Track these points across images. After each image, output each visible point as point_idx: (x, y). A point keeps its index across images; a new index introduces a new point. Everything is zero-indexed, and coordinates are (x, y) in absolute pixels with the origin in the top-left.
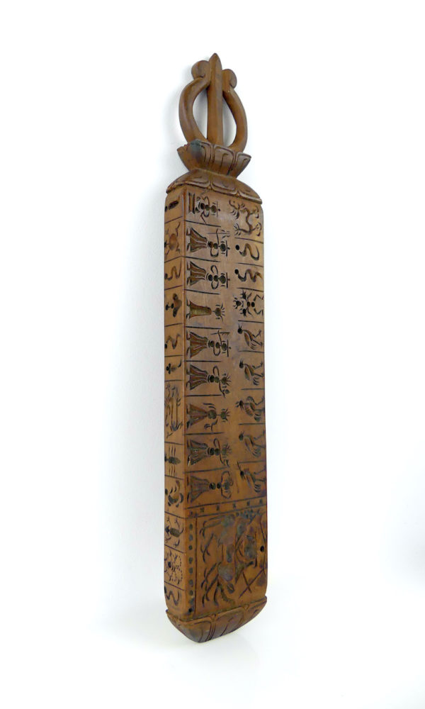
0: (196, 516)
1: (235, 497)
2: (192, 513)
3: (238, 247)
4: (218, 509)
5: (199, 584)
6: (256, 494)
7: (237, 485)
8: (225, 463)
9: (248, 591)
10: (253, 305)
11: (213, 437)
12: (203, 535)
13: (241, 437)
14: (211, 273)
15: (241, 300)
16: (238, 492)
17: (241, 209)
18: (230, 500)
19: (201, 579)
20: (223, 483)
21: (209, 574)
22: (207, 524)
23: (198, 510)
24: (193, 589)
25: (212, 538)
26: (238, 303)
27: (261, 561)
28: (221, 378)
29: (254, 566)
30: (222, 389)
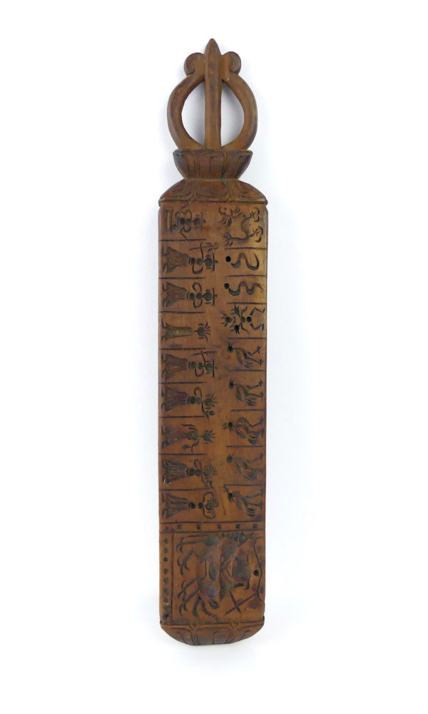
0: (173, 531)
1: (220, 517)
2: (167, 528)
3: (228, 259)
4: (199, 528)
5: (176, 593)
6: (249, 518)
7: (223, 507)
8: (209, 484)
9: (236, 609)
10: (249, 319)
11: (194, 458)
12: (181, 550)
13: (230, 459)
14: (192, 291)
15: (231, 316)
16: (225, 514)
17: (235, 215)
18: (214, 520)
19: (177, 590)
20: (205, 503)
21: (188, 586)
22: (184, 541)
23: (175, 526)
24: (169, 597)
25: (191, 554)
26: (228, 319)
27: (255, 584)
28: (204, 399)
29: (245, 587)
30: (205, 410)
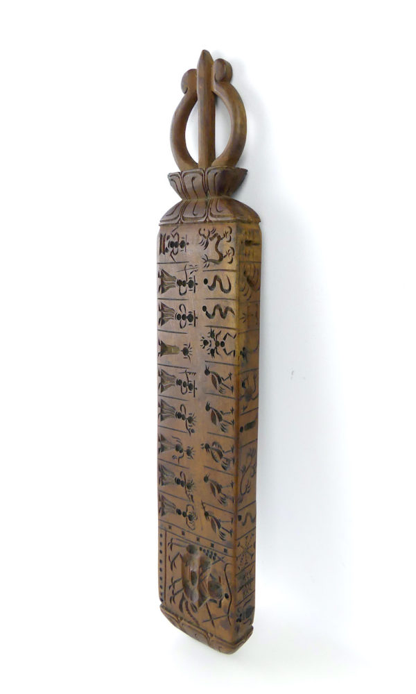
0: (166, 529)
1: (198, 531)
2: (163, 525)
3: (206, 281)
4: (183, 534)
5: (168, 585)
6: (221, 541)
7: (201, 522)
8: (190, 497)
9: (211, 622)
10: (223, 344)
11: (180, 469)
12: (171, 548)
13: (206, 479)
14: (179, 312)
15: (208, 340)
16: (202, 529)
17: (211, 236)
18: (194, 532)
19: (169, 582)
20: (188, 514)
21: (176, 582)
22: (173, 541)
23: (167, 526)
25: (178, 555)
26: (206, 343)
27: (226, 607)
28: (187, 416)
29: (218, 605)
30: (189, 428)
